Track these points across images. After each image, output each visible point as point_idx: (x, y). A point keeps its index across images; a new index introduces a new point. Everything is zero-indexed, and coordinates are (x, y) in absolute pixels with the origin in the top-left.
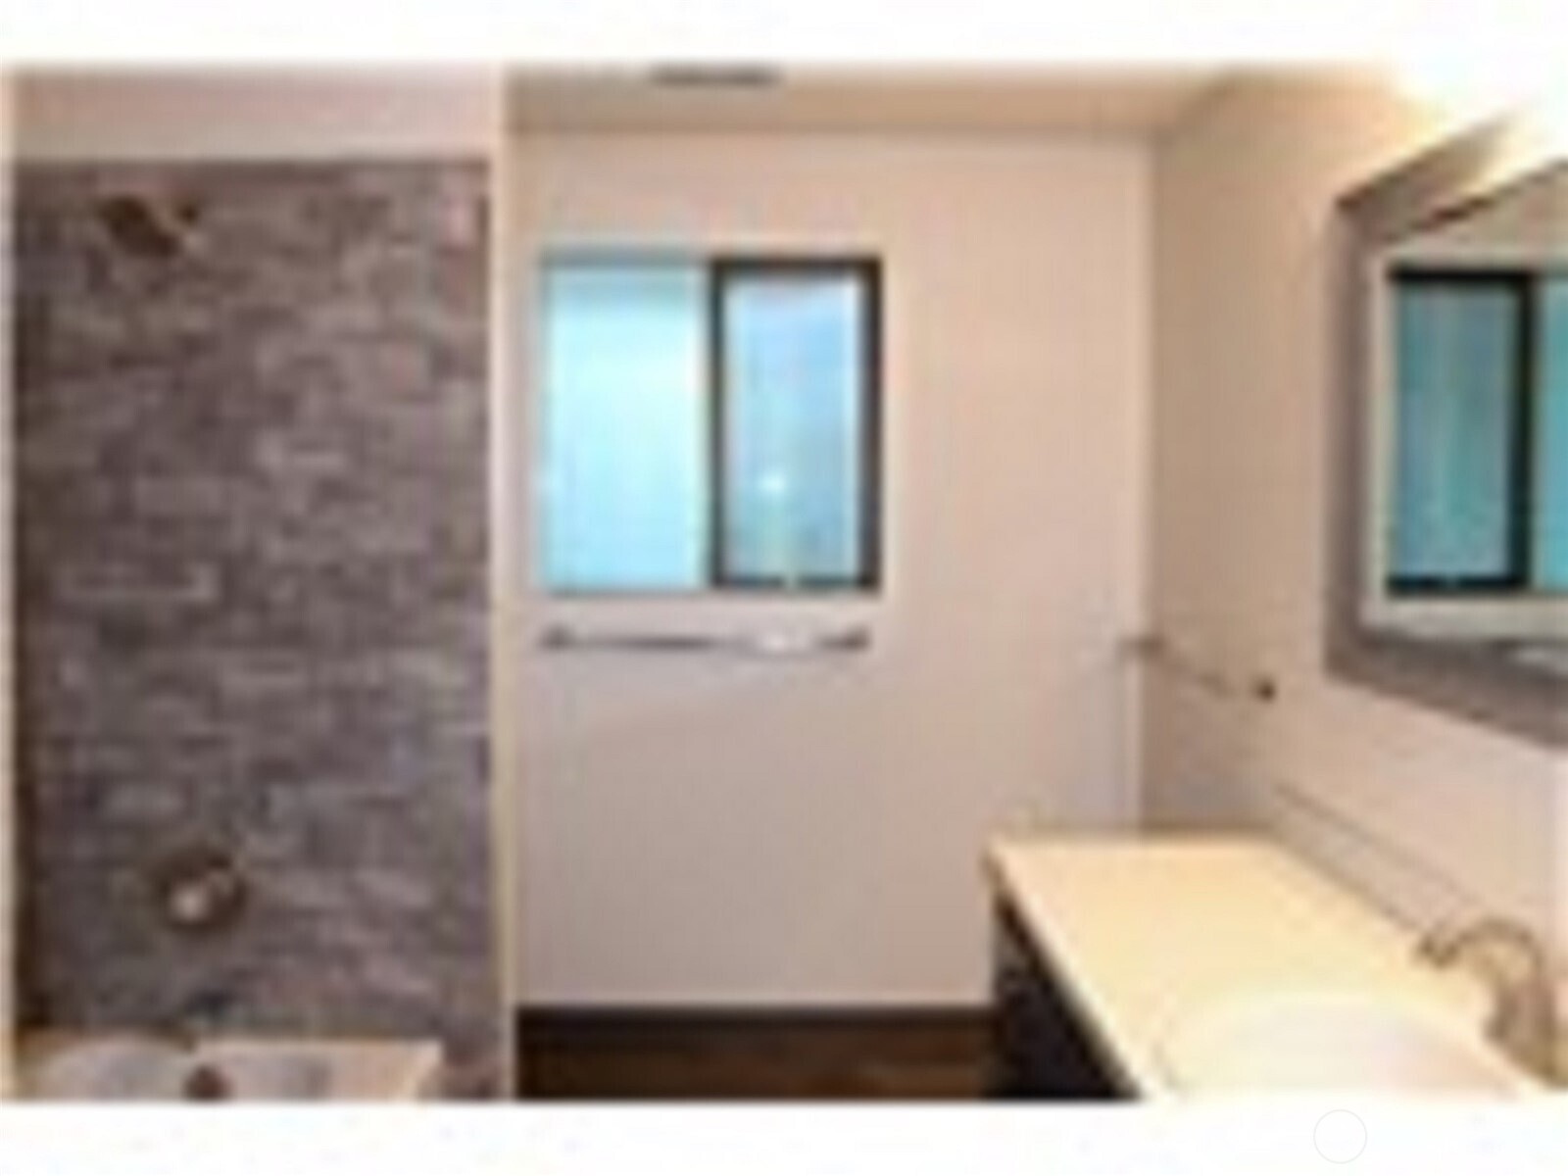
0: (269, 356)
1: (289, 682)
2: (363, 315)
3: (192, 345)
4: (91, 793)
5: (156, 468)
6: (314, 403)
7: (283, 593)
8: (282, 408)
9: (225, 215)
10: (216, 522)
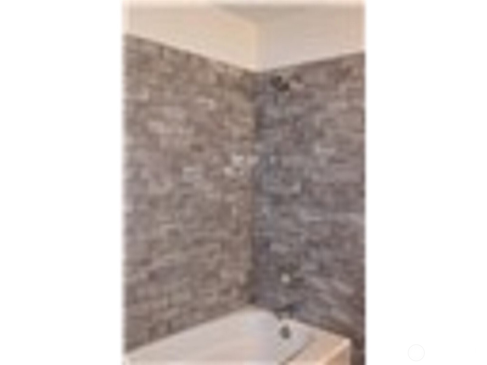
0: (317, 119)
1: (317, 219)
2: (344, 105)
3: (297, 118)
4: (267, 244)
5: (288, 153)
6: (329, 133)
7: (317, 191)
8: (320, 134)
9: (308, 78)
10: (300, 169)
